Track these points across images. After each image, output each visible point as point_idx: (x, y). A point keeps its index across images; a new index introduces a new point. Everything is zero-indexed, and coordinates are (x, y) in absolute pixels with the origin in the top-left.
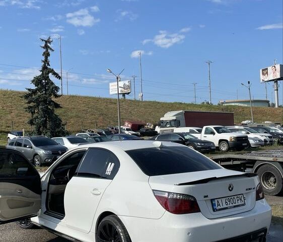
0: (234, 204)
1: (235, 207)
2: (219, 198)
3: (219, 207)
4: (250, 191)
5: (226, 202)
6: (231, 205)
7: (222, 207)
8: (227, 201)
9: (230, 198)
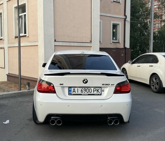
0: (89, 93)
1: (89, 95)
2: (76, 87)
3: (74, 93)
4: (107, 86)
5: (81, 91)
6: (86, 93)
7: (76, 93)
8: (83, 90)
9: (86, 88)
